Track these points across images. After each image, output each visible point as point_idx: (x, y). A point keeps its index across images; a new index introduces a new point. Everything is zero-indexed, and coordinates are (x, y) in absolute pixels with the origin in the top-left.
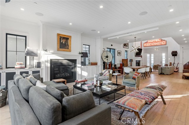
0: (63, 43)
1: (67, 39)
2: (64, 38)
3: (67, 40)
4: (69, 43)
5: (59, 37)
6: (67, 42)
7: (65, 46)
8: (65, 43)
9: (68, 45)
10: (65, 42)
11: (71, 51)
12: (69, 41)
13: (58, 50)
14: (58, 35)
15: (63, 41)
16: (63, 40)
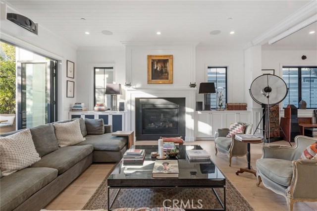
0: (158, 69)
1: (164, 61)
2: (159, 61)
3: (164, 64)
4: (169, 68)
5: (151, 61)
6: (165, 67)
7: (162, 75)
8: (162, 70)
9: (167, 72)
10: (162, 67)
11: (172, 83)
12: (169, 65)
13: (149, 82)
14: (149, 57)
15: (158, 67)
16: (157, 64)
